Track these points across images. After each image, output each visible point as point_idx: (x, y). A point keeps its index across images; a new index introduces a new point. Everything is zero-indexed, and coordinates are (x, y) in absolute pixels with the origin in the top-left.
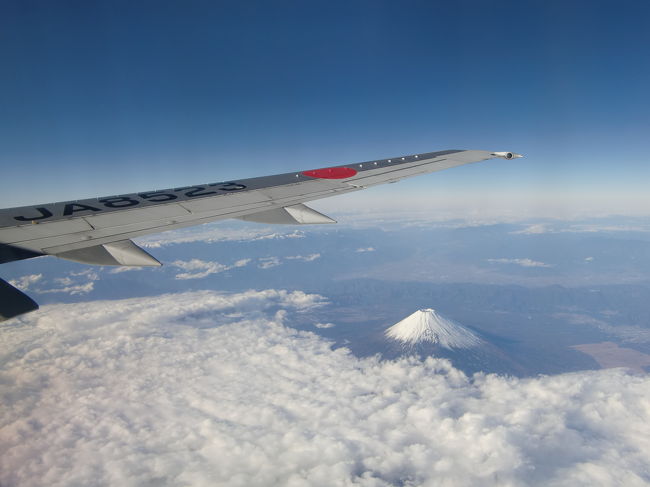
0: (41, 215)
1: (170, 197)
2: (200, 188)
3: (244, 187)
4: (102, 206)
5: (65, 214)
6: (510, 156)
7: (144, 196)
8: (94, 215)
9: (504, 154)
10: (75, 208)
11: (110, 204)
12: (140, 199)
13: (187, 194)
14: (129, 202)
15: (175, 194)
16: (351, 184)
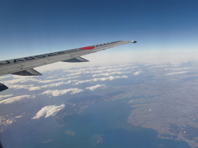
0: (7, 63)
1: (43, 56)
2: (51, 54)
3: (64, 53)
4: (24, 60)
5: (14, 62)
8: (22, 62)
11: (27, 59)
12: (35, 57)
13: (48, 56)
14: (32, 58)
16: (93, 51)
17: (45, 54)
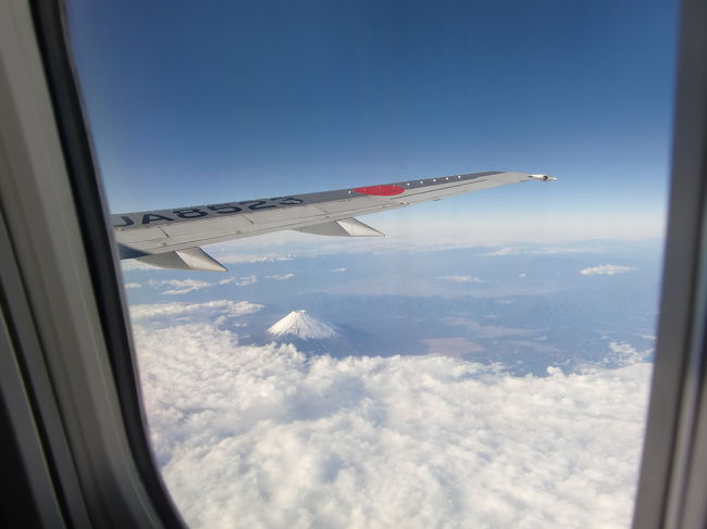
0: (125, 223)
1: (236, 209)
2: (262, 202)
3: (302, 201)
4: (175, 216)
5: (144, 223)
6: (546, 178)
7: (212, 208)
8: (168, 224)
9: (541, 176)
10: (151, 218)
11: (182, 215)
12: (209, 211)
13: (250, 207)
14: (199, 213)
15: (239, 206)
16: (399, 201)
17: (241, 203)
